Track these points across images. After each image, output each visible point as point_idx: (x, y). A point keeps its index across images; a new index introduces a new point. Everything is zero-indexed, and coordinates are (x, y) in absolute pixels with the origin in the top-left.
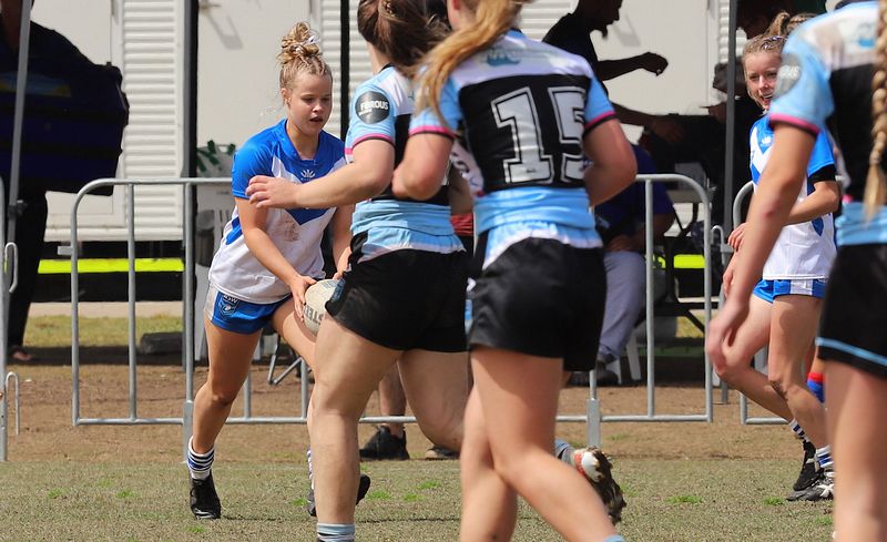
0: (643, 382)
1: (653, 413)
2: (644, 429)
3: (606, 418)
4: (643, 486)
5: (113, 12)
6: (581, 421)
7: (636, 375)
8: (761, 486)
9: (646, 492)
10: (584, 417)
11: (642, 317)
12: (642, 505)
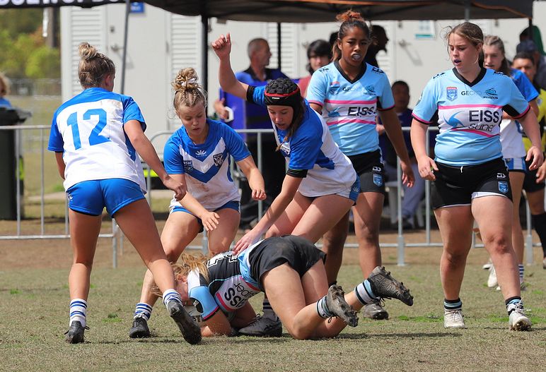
0: (424, 228)
1: (430, 242)
2: (425, 251)
3: (407, 245)
4: (425, 278)
5: (167, 50)
6: (395, 247)
7: (421, 224)
8: (481, 277)
9: (426, 280)
10: (396, 245)
11: (423, 197)
12: (424, 287)
